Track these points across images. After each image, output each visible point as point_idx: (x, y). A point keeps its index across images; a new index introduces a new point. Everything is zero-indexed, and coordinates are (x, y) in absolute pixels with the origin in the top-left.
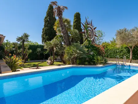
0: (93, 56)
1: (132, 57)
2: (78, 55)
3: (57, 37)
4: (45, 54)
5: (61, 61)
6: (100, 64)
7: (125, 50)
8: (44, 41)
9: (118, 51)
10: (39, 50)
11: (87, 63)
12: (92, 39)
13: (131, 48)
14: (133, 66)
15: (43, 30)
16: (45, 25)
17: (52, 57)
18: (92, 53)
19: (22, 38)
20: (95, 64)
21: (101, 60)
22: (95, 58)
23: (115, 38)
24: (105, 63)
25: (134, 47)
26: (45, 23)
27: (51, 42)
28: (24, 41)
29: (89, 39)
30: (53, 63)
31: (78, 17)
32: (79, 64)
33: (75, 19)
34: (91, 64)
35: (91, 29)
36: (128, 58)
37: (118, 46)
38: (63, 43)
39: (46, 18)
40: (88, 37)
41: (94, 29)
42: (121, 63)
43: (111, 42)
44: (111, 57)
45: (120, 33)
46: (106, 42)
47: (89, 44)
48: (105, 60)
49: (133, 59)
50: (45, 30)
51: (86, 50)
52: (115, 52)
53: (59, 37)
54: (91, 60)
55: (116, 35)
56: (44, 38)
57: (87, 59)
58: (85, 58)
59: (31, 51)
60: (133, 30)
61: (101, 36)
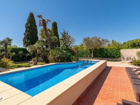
0: (70, 56)
1: (93, 56)
2: (60, 56)
3: (39, 42)
4: (27, 56)
5: (43, 61)
6: (74, 61)
7: (89, 52)
8: (26, 44)
9: (84, 52)
10: (21, 52)
11: (65, 61)
12: (68, 44)
13: (92, 50)
14: (93, 61)
15: (24, 34)
16: (26, 30)
17: (36, 58)
18: (68, 54)
19: (4, 42)
20: (71, 61)
21: (75, 58)
22: (71, 57)
23: (82, 43)
24: (77, 60)
25: (94, 49)
26: (26, 29)
27: (35, 45)
28: (6, 45)
29: (66, 44)
30: (37, 63)
31: (55, 25)
32: (60, 62)
33: (53, 27)
34: (68, 62)
35: (67, 37)
36: (91, 56)
37: (84, 49)
38: (44, 47)
39: (27, 24)
40: (65, 43)
41: (70, 37)
42: (86, 60)
43: (80, 45)
44: (80, 57)
45: (85, 40)
46: (76, 46)
47: (66, 47)
48: (77, 58)
49: (93, 57)
50: (26, 35)
51: (65, 52)
52: (83, 53)
53: (41, 41)
54: (69, 58)
55: (83, 41)
56: (26, 42)
57: (66, 58)
58: (64, 57)
59: (14, 54)
60: (93, 38)
61: (73, 41)
